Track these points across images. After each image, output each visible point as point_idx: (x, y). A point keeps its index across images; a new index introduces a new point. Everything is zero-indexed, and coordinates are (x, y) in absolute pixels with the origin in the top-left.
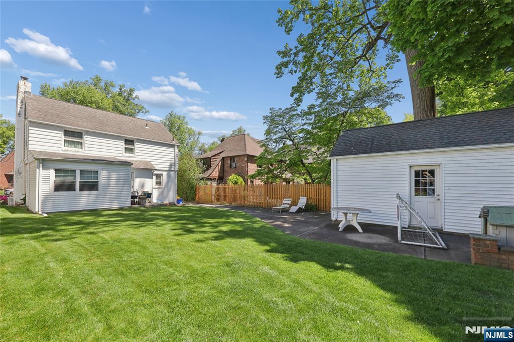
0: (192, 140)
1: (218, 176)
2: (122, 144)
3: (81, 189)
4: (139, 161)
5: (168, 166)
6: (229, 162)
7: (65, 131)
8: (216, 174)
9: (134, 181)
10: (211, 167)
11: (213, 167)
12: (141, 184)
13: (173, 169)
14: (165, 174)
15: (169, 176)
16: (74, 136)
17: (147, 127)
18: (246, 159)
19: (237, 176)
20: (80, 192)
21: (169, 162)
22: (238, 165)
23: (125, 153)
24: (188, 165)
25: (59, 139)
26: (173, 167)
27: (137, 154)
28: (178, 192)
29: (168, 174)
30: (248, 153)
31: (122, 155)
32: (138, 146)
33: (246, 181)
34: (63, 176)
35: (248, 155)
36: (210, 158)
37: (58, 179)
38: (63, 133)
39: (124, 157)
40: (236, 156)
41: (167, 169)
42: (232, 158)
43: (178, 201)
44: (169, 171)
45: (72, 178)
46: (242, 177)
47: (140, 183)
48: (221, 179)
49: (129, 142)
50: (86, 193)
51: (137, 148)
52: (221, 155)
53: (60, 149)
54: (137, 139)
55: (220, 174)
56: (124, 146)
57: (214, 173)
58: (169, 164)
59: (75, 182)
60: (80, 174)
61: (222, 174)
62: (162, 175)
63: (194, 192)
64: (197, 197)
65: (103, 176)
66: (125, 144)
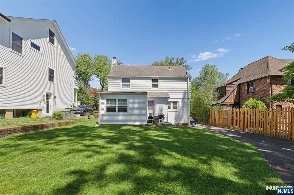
0: (221, 80)
1: (233, 101)
2: (150, 82)
3: (119, 111)
4: (161, 93)
5: (182, 95)
6: (246, 88)
7: (122, 79)
8: (231, 100)
9: (155, 106)
10: (225, 94)
11: (228, 94)
12: (161, 109)
13: (187, 97)
14: (180, 101)
15: (183, 103)
16: (126, 81)
17: (170, 70)
18: (268, 81)
19: (255, 100)
20: (118, 113)
21: (183, 91)
22: (258, 89)
23: (153, 88)
24: (203, 94)
25: (119, 84)
26: (187, 95)
27: (160, 88)
28: (192, 115)
29: (182, 101)
30: (271, 73)
31: (150, 90)
32: (160, 82)
33: (269, 105)
34: (110, 103)
35: (272, 76)
36: (225, 86)
37: (108, 105)
38: (121, 80)
39: (152, 90)
40: (254, 80)
41: (182, 97)
42: (250, 84)
43: (192, 123)
44: (183, 98)
45: (114, 104)
46: (263, 102)
47: (160, 107)
48: (237, 104)
49: (155, 80)
50: (121, 113)
51: (160, 84)
52: (237, 82)
53: (120, 89)
54: (160, 78)
55: (235, 99)
56: (152, 83)
57: (229, 99)
58: (183, 93)
59: (116, 106)
60: (118, 102)
61: (239, 100)
62: (178, 102)
63: (208, 116)
64: (211, 120)
65: (130, 103)
66: (153, 82)
